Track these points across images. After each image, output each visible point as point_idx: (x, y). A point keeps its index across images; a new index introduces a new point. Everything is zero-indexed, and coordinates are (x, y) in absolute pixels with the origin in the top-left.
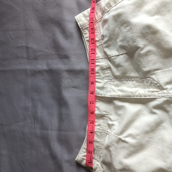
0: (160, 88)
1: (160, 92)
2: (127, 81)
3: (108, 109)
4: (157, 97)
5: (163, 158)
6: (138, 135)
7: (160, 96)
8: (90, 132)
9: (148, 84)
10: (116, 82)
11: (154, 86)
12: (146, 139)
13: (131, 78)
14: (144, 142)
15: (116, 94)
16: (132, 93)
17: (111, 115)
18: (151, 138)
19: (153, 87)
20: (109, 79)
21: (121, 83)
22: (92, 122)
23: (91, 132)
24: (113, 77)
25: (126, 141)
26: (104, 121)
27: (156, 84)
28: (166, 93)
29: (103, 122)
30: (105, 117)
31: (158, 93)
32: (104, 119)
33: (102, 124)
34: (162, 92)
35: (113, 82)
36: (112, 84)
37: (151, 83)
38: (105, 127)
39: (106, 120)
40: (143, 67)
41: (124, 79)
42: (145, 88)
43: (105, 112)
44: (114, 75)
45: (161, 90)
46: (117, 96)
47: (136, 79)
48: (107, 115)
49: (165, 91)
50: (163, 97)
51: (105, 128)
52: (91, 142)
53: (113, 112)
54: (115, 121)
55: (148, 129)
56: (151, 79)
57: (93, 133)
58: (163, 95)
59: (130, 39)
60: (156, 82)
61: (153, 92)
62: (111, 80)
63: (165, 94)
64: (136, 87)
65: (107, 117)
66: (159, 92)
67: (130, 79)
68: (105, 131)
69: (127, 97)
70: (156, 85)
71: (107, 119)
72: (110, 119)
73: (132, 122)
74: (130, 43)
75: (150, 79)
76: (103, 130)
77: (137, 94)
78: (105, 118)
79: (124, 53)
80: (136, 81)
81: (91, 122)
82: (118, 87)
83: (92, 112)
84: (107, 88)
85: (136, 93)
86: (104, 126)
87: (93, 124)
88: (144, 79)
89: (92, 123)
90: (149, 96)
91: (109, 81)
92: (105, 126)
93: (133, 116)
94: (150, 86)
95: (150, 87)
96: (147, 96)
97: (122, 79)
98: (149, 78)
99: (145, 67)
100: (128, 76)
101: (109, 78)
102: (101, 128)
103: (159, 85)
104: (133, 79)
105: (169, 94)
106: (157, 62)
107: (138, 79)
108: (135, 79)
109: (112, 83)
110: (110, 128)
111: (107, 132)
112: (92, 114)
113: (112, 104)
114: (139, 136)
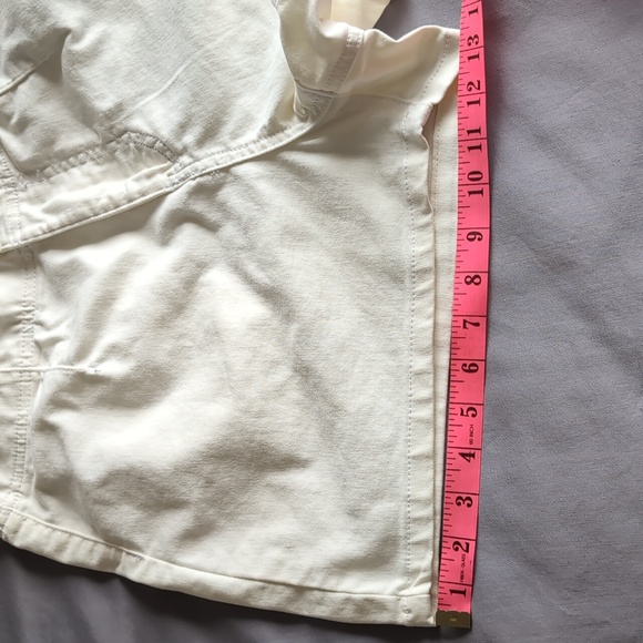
0: (168, 153)
1: (172, 170)
2: (66, 170)
3: (29, 291)
4: (168, 189)
5: (231, 388)
6: (135, 340)
7: (176, 181)
8: (463, 455)
9: (131, 155)
10: (35, 188)
11: (149, 154)
12: (168, 346)
13: (75, 152)
14: (161, 357)
15: (41, 228)
16: (87, 202)
17: (43, 307)
18: (181, 336)
19: (149, 159)
20: (8, 185)
21: (48, 186)
22: (469, 409)
23: (467, 451)
24: (18, 174)
25: (101, 373)
26: (19, 337)
27: (151, 146)
28: (190, 164)
29: (18, 344)
30: (19, 322)
31: (169, 175)
32: (18, 332)
33: (14, 352)
34: (177, 165)
35: (22, 191)
36: (23, 200)
37: (139, 149)
38: (27, 357)
39: (26, 332)
40: (97, 97)
41: (56, 166)
42: (127, 176)
43: (19, 303)
44: (18, 162)
45: (174, 162)
46: (45, 233)
47: (90, 152)
48: (29, 312)
49: (185, 159)
50: (183, 179)
51: (26, 362)
52: (464, 496)
53: (46, 299)
54: (57, 324)
55: (162, 307)
56: (133, 135)
57: (473, 455)
58: (181, 174)
59: (29, 12)
60: (149, 139)
61: (149, 176)
62: (13, 185)
63: (188, 169)
64: (95, 182)
65: (28, 320)
66: (168, 171)
67: (72, 159)
68: (31, 371)
69: (76, 225)
70: (154, 151)
71: (29, 327)
72: (39, 323)
73: (109, 305)
74: (34, 26)
75: (130, 137)
76: (21, 372)
77: (104, 201)
78: (20, 326)
79: (27, 72)
80: (93, 159)
81: (465, 408)
82: (43, 201)
83: (468, 363)
84: (6, 218)
85: (98, 199)
86: (23, 355)
87: (473, 416)
88: (113, 144)
89: (470, 413)
90: (143, 195)
91: (10, 193)
92: (27, 354)
93: (105, 279)
94: (137, 160)
95: (141, 165)
96: (136, 199)
97: (49, 170)
98: (126, 135)
99: (102, 97)
100: (62, 151)
101: (6, 180)
102: (14, 365)
103: (161, 145)
104: (81, 156)
105: (197, 163)
106: (138, 69)
107: (97, 150)
108: (87, 154)
109: (22, 195)
110: (46, 357)
111: (38, 372)
112: (470, 371)
113: (38, 269)
114: (138, 344)
